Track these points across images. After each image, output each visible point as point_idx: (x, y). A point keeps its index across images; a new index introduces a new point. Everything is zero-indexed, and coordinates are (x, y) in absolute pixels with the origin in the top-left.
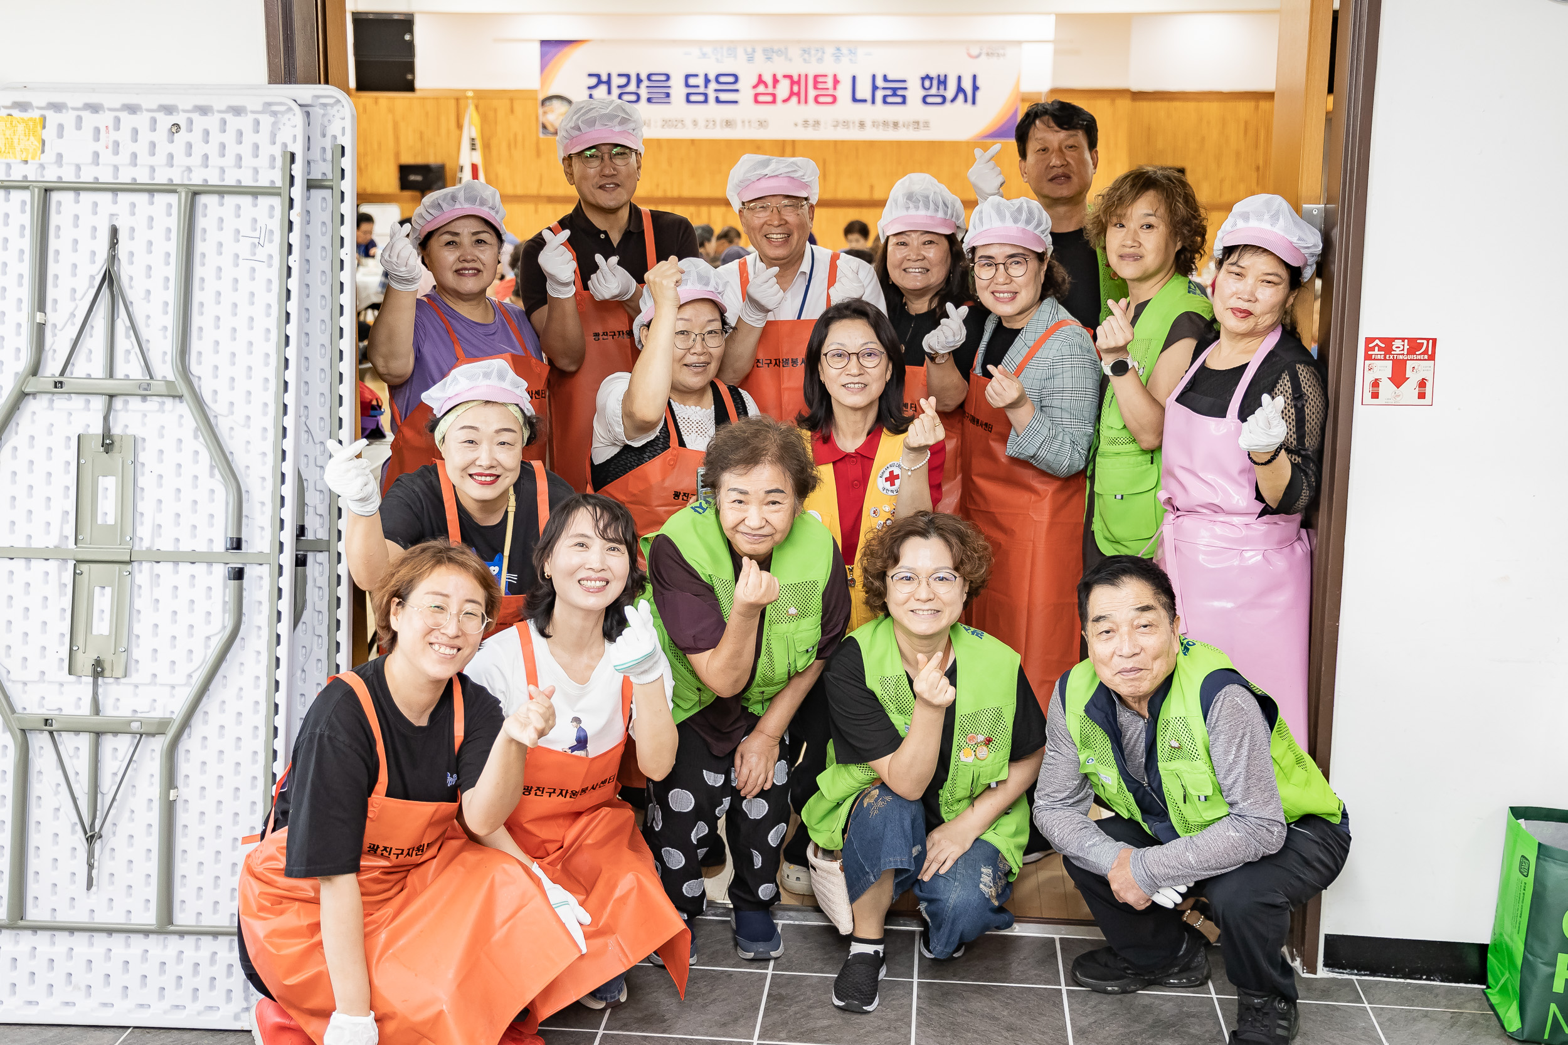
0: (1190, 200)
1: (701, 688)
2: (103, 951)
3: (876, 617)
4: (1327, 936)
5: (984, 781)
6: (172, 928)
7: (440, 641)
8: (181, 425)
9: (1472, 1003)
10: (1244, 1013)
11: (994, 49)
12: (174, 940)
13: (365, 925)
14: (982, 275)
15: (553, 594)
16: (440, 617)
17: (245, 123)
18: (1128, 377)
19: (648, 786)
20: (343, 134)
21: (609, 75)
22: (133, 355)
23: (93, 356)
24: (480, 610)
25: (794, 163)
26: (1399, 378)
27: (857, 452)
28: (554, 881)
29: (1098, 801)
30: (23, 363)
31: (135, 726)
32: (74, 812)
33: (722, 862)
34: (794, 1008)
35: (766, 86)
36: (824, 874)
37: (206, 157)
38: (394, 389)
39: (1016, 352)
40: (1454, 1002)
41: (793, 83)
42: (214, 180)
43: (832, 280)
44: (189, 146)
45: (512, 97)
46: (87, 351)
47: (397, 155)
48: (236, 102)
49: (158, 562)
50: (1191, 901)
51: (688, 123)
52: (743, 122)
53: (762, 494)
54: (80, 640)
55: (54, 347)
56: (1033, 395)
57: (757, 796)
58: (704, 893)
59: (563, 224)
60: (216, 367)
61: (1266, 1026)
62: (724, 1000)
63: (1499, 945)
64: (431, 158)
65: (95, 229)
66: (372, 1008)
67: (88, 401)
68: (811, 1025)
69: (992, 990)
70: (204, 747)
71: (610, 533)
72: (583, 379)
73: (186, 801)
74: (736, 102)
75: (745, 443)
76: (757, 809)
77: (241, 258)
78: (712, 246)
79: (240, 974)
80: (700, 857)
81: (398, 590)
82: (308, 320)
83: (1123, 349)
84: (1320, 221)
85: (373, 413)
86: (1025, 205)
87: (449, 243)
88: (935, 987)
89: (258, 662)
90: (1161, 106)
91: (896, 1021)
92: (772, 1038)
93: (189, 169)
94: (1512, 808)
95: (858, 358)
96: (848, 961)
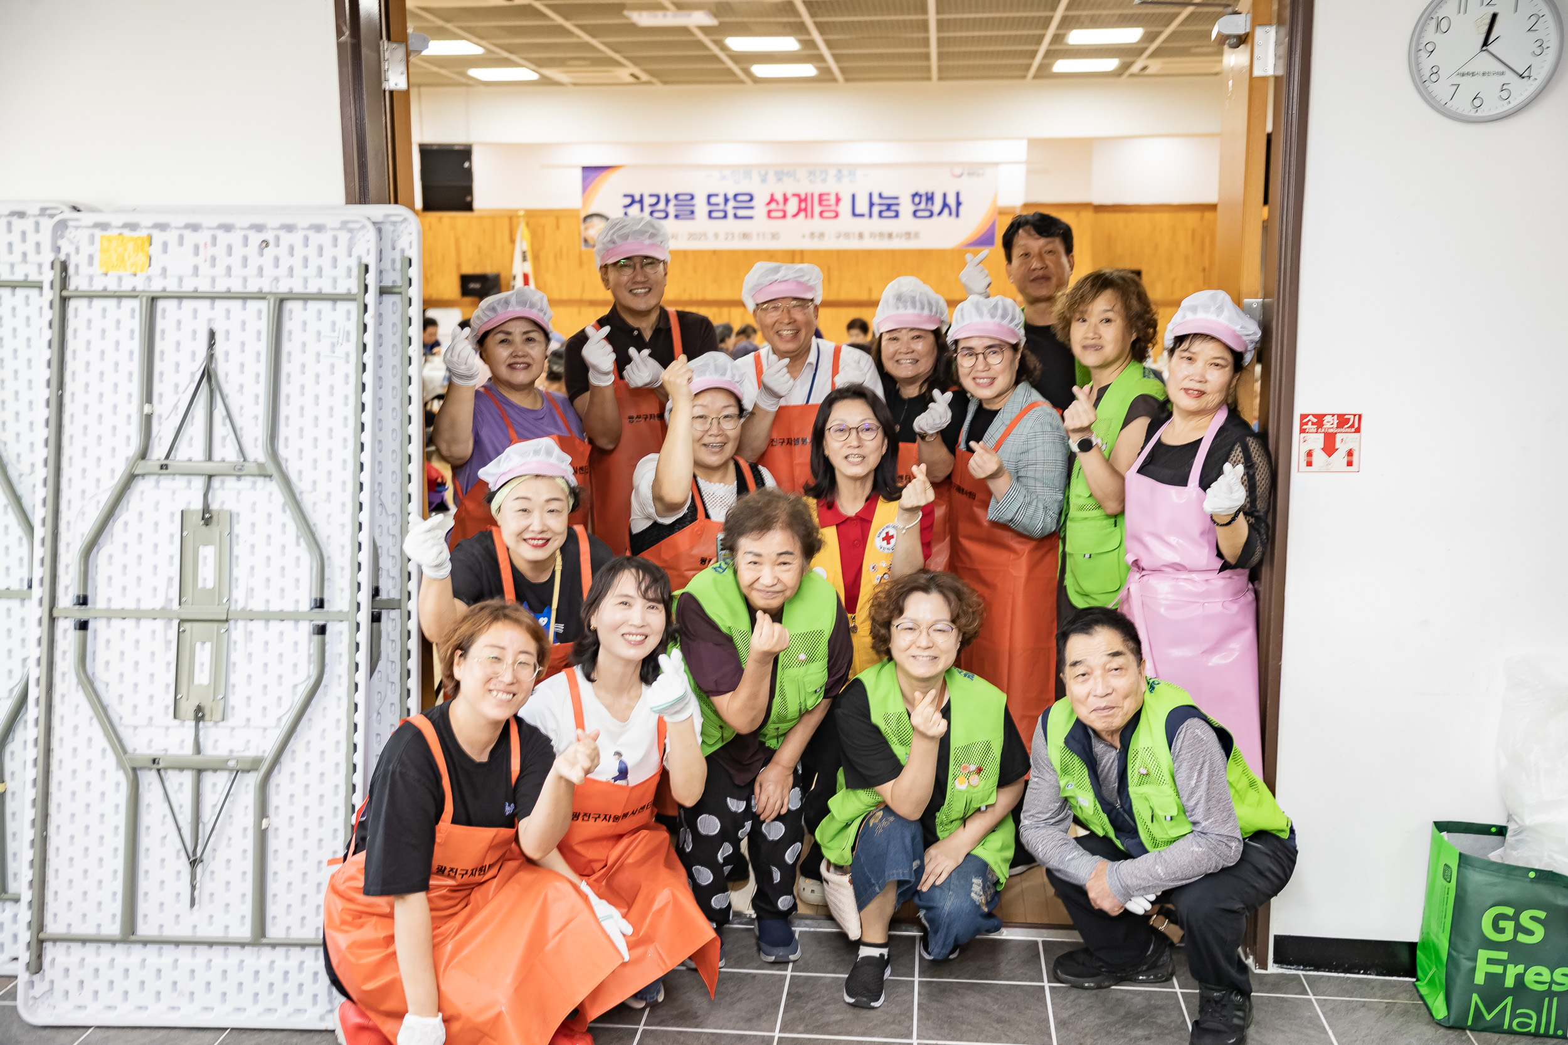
0: (1142, 297)
1: (723, 725)
2: (204, 961)
3: (881, 660)
4: (1276, 937)
5: (975, 805)
6: (265, 941)
7: (497, 687)
8: (270, 501)
9: (1404, 994)
10: (1205, 1005)
11: (974, 170)
12: (266, 951)
13: (434, 937)
14: (964, 364)
15: (597, 644)
16: (498, 667)
17: (325, 238)
18: (1093, 453)
19: (680, 814)
20: (410, 247)
21: (642, 196)
22: (228, 441)
23: (194, 442)
24: (533, 660)
25: (800, 270)
26: (1329, 448)
27: (856, 516)
28: (601, 896)
29: (1077, 821)
30: (133, 448)
31: (232, 764)
32: (179, 840)
33: (746, 877)
34: (810, 1005)
35: (778, 203)
36: (836, 887)
37: (291, 269)
38: (456, 469)
39: (995, 430)
40: (1387, 994)
41: (801, 201)
42: (298, 288)
43: (835, 370)
44: (277, 260)
45: (558, 216)
46: (189, 438)
47: (459, 266)
48: (318, 221)
49: (252, 620)
50: (1157, 907)
51: (710, 236)
52: (758, 234)
53: (774, 556)
54: (184, 690)
55: (160, 435)
56: (1009, 466)
57: (775, 820)
58: (729, 906)
59: (601, 323)
60: (301, 451)
61: (1224, 1016)
62: (748, 998)
63: (1427, 944)
64: (488, 269)
65: (195, 332)
66: (439, 1010)
67: (189, 482)
68: (826, 1019)
69: (983, 987)
70: (292, 781)
71: (650, 594)
72: (621, 457)
73: (277, 829)
74: (752, 217)
75: (759, 511)
76: (775, 831)
77: (322, 355)
78: (731, 342)
79: (325, 979)
80: (726, 874)
81: (460, 644)
82: (381, 409)
83: (1087, 429)
84: (1258, 314)
85: (438, 489)
86: (1000, 303)
87: (503, 341)
88: (934, 985)
89: (339, 707)
90: (1120, 217)
91: (900, 1014)
92: (791, 1032)
93: (277, 279)
94: (1436, 823)
95: (858, 433)
96: (856, 963)
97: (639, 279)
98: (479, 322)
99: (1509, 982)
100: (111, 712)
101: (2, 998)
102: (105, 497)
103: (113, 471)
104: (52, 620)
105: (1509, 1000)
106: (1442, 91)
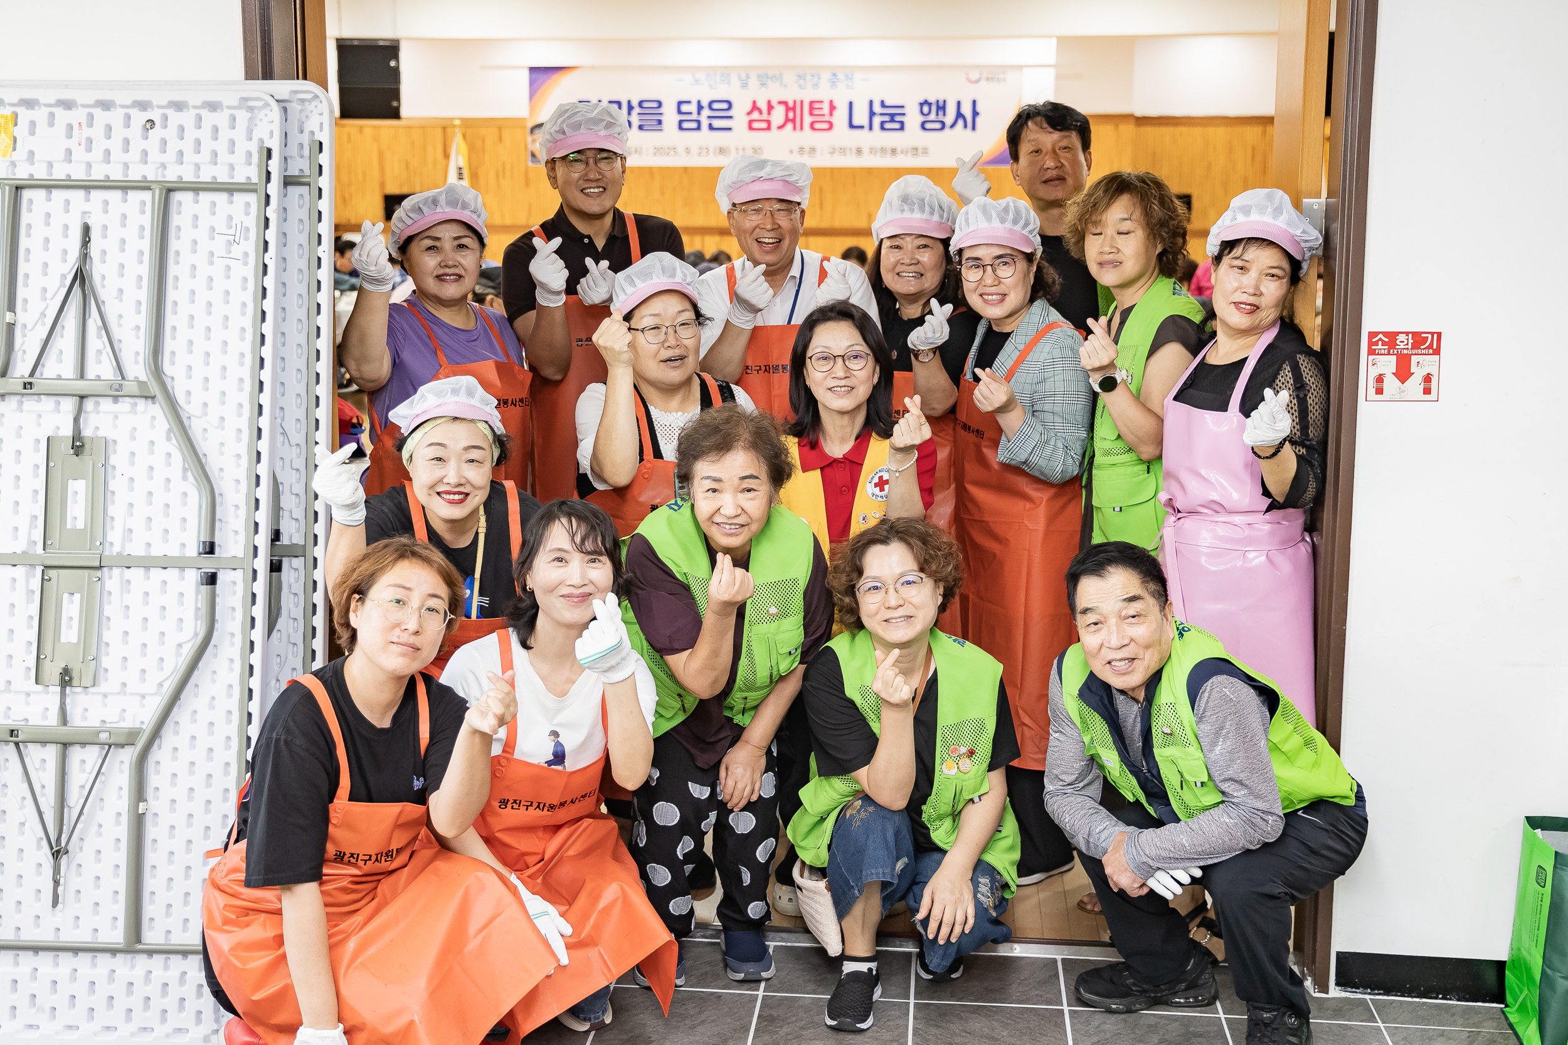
1: (682, 692)
2: (68, 971)
4: (1339, 954)
5: (966, 794)
6: (140, 947)
8: (153, 427)
9: (1490, 1022)
10: (1253, 1031)
11: (994, 74)
12: (142, 959)
13: (332, 935)
14: (970, 277)
15: (536, 607)
16: (402, 612)
17: (220, 118)
18: (1118, 391)
20: (321, 130)
22: (104, 355)
23: (63, 357)
24: (442, 605)
25: (790, 167)
26: (1403, 373)
27: (845, 457)
28: (534, 892)
31: (104, 737)
32: (40, 826)
34: (785, 1030)
35: (761, 112)
36: (812, 895)
37: (181, 153)
39: (1007, 356)
40: (1471, 1022)
41: (788, 109)
42: (189, 177)
43: (821, 286)
44: (164, 142)
45: (500, 125)
46: (58, 352)
47: (382, 185)
48: (212, 97)
49: (129, 568)
51: (681, 150)
53: (736, 481)
54: (47, 650)
55: (24, 347)
56: (1022, 398)
57: (744, 809)
58: (692, 912)
59: (545, 228)
60: (190, 368)
61: (1275, 1042)
62: (713, 1021)
63: (1519, 962)
65: (66, 227)
66: (340, 1020)
67: (59, 403)
69: (991, 1011)
70: (175, 758)
71: (589, 545)
72: (567, 387)
73: (156, 815)
74: (730, 129)
75: (717, 429)
76: (744, 823)
77: (215, 256)
80: (687, 874)
81: (358, 587)
82: (284, 319)
84: (1320, 219)
85: (353, 430)
86: (1012, 204)
87: (429, 248)
88: (932, 1007)
89: (231, 670)
91: (892, 1040)
93: (163, 166)
94: (1527, 818)
95: (844, 361)
96: (841, 980)
97: (592, 176)
98: (400, 225)
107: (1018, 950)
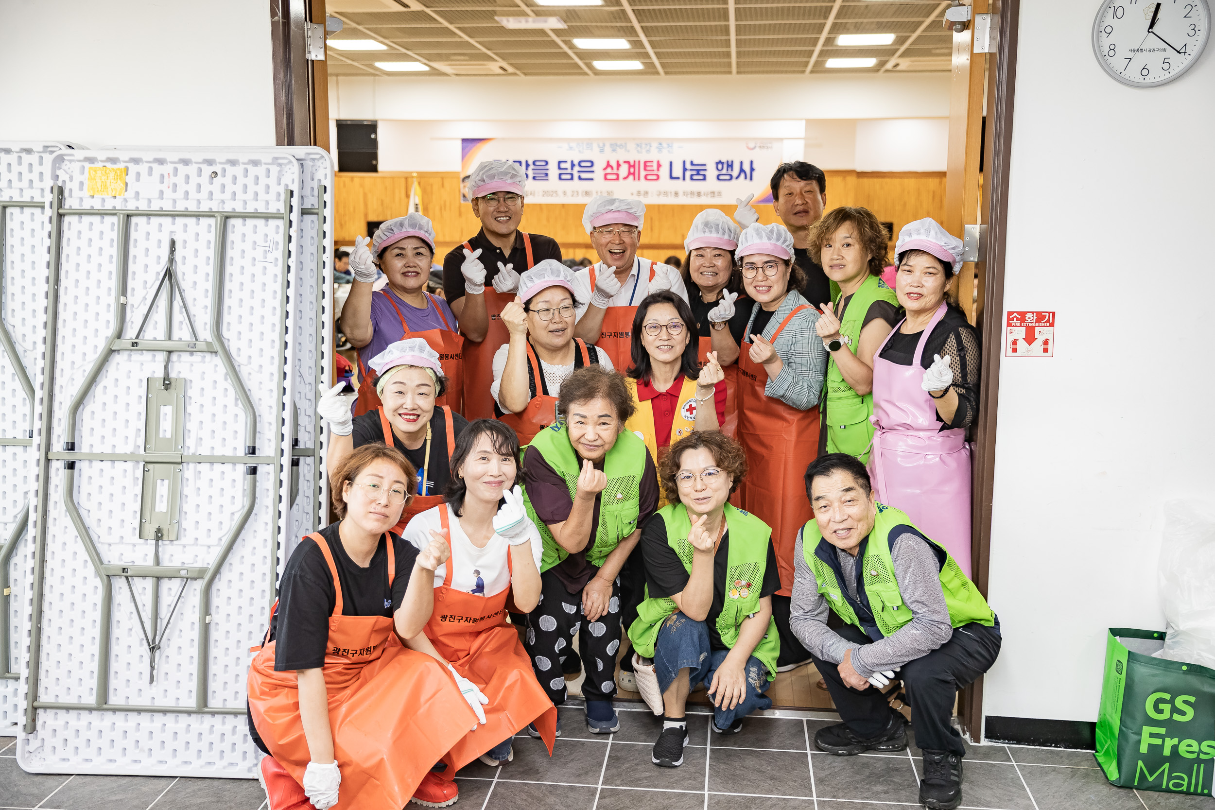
1: (558, 548)
2: (160, 725)
3: (673, 504)
4: (987, 717)
5: (745, 613)
6: (206, 710)
8: (216, 371)
9: (1086, 762)
10: (927, 767)
11: (764, 144)
12: (208, 717)
13: (329, 704)
14: (748, 275)
16: (376, 493)
17: (260, 171)
18: (842, 351)
20: (326, 178)
22: (184, 325)
23: (158, 326)
24: (402, 488)
26: (1030, 338)
27: (667, 392)
28: (464, 677)
30: (111, 331)
31: (183, 573)
32: (142, 631)
34: (626, 765)
35: (612, 168)
36: (644, 675)
37: (234, 193)
39: (771, 327)
40: (1073, 762)
41: (630, 166)
42: (239, 209)
43: (651, 280)
44: (223, 186)
45: (442, 177)
46: (154, 322)
47: (366, 215)
48: (254, 157)
49: (200, 463)
51: (560, 193)
53: (596, 418)
54: (147, 516)
55: (132, 320)
56: (781, 354)
57: (598, 620)
58: (565, 688)
59: (473, 244)
60: (240, 333)
61: (943, 775)
62: (579, 760)
63: (1104, 723)
65: (160, 241)
66: (335, 758)
67: (154, 356)
68: (638, 776)
69: (760, 753)
70: (229, 587)
72: (484, 348)
73: (217, 624)
74: (592, 179)
75: (585, 383)
76: (598, 630)
77: (257, 260)
80: (562, 663)
81: (349, 475)
82: (301, 302)
83: (835, 335)
84: (976, 236)
85: (346, 375)
86: (775, 228)
87: (398, 255)
88: (722, 751)
89: (266, 530)
90: (877, 181)
91: (695, 773)
92: (611, 784)
93: (223, 202)
94: (1110, 629)
95: (667, 329)
96: (662, 733)
97: (502, 209)
98: (379, 240)
99: (1167, 752)
100: (91, 532)
101: (5, 753)
102: (89, 367)
103: (96, 347)
104: (48, 461)
105: (1167, 765)
106: (1118, 63)
107: (778, 714)
